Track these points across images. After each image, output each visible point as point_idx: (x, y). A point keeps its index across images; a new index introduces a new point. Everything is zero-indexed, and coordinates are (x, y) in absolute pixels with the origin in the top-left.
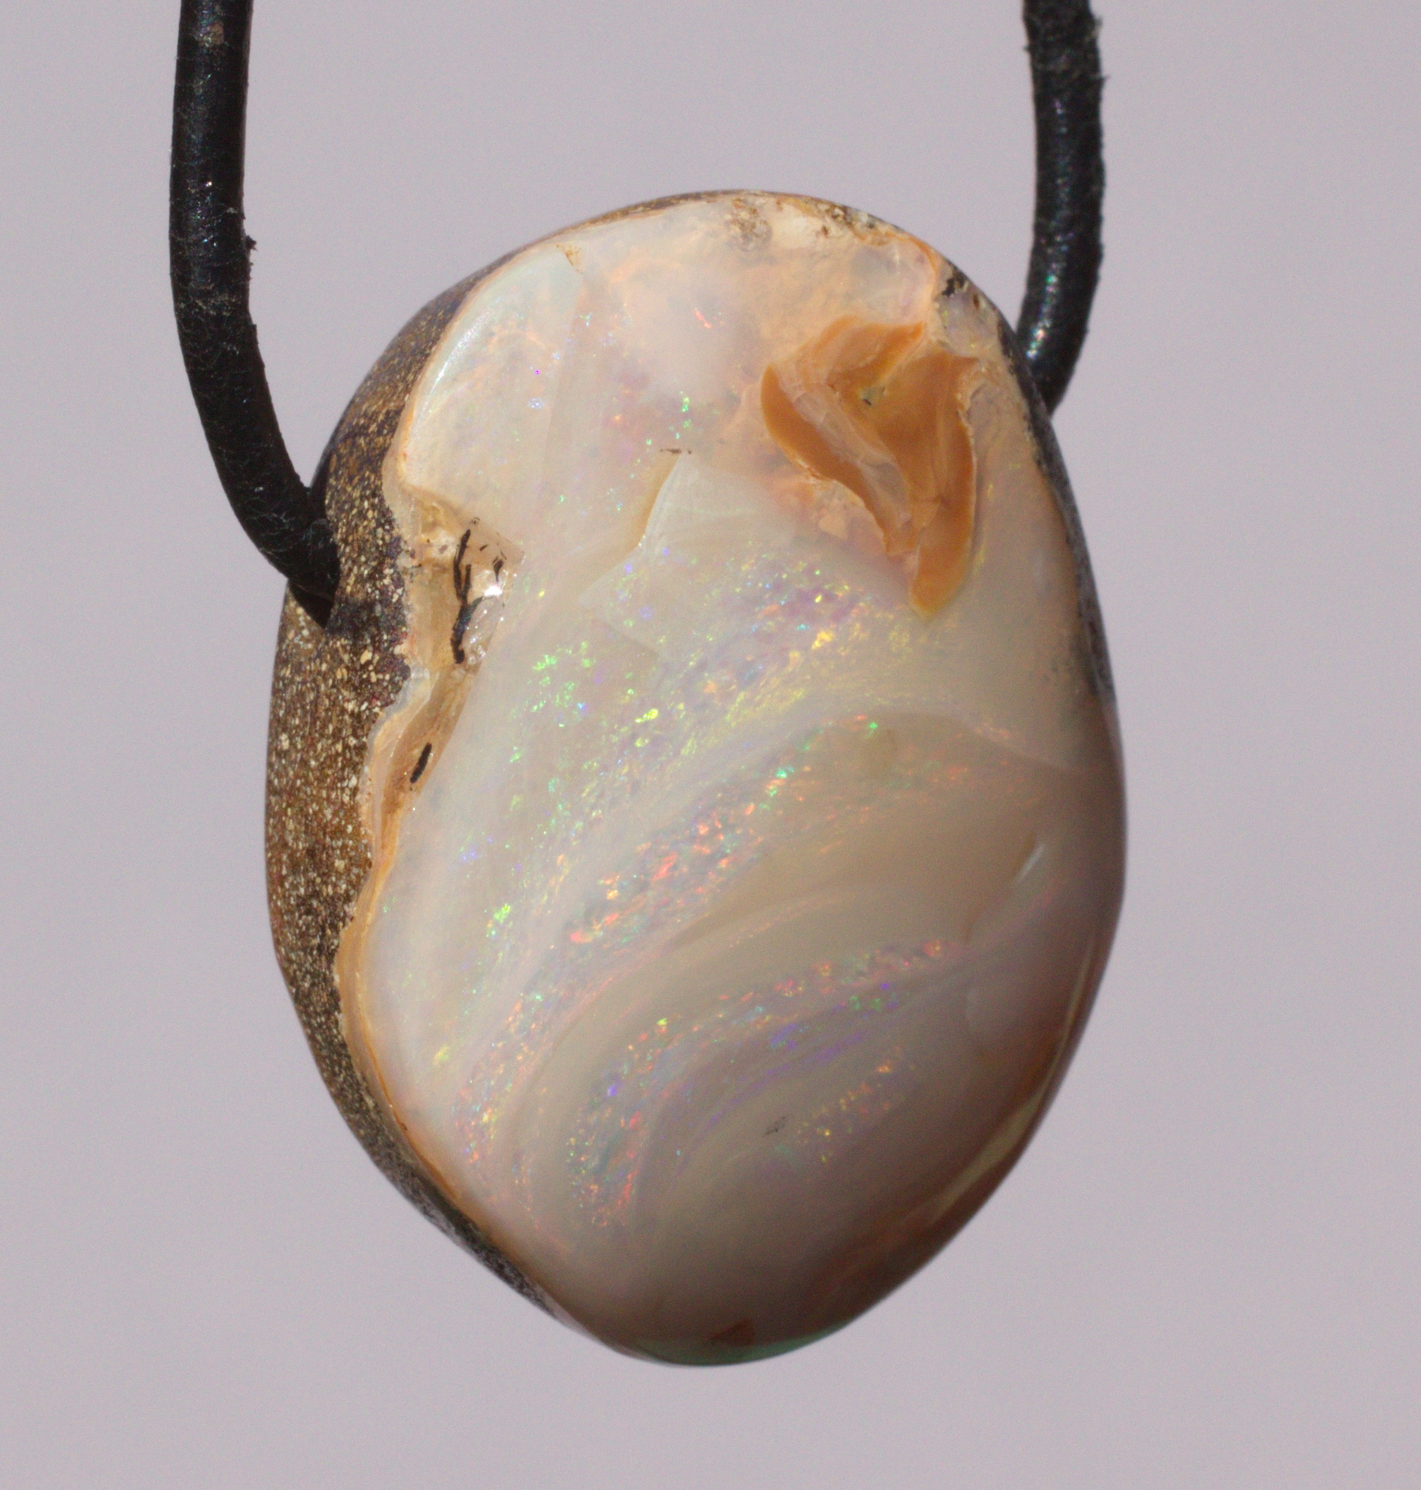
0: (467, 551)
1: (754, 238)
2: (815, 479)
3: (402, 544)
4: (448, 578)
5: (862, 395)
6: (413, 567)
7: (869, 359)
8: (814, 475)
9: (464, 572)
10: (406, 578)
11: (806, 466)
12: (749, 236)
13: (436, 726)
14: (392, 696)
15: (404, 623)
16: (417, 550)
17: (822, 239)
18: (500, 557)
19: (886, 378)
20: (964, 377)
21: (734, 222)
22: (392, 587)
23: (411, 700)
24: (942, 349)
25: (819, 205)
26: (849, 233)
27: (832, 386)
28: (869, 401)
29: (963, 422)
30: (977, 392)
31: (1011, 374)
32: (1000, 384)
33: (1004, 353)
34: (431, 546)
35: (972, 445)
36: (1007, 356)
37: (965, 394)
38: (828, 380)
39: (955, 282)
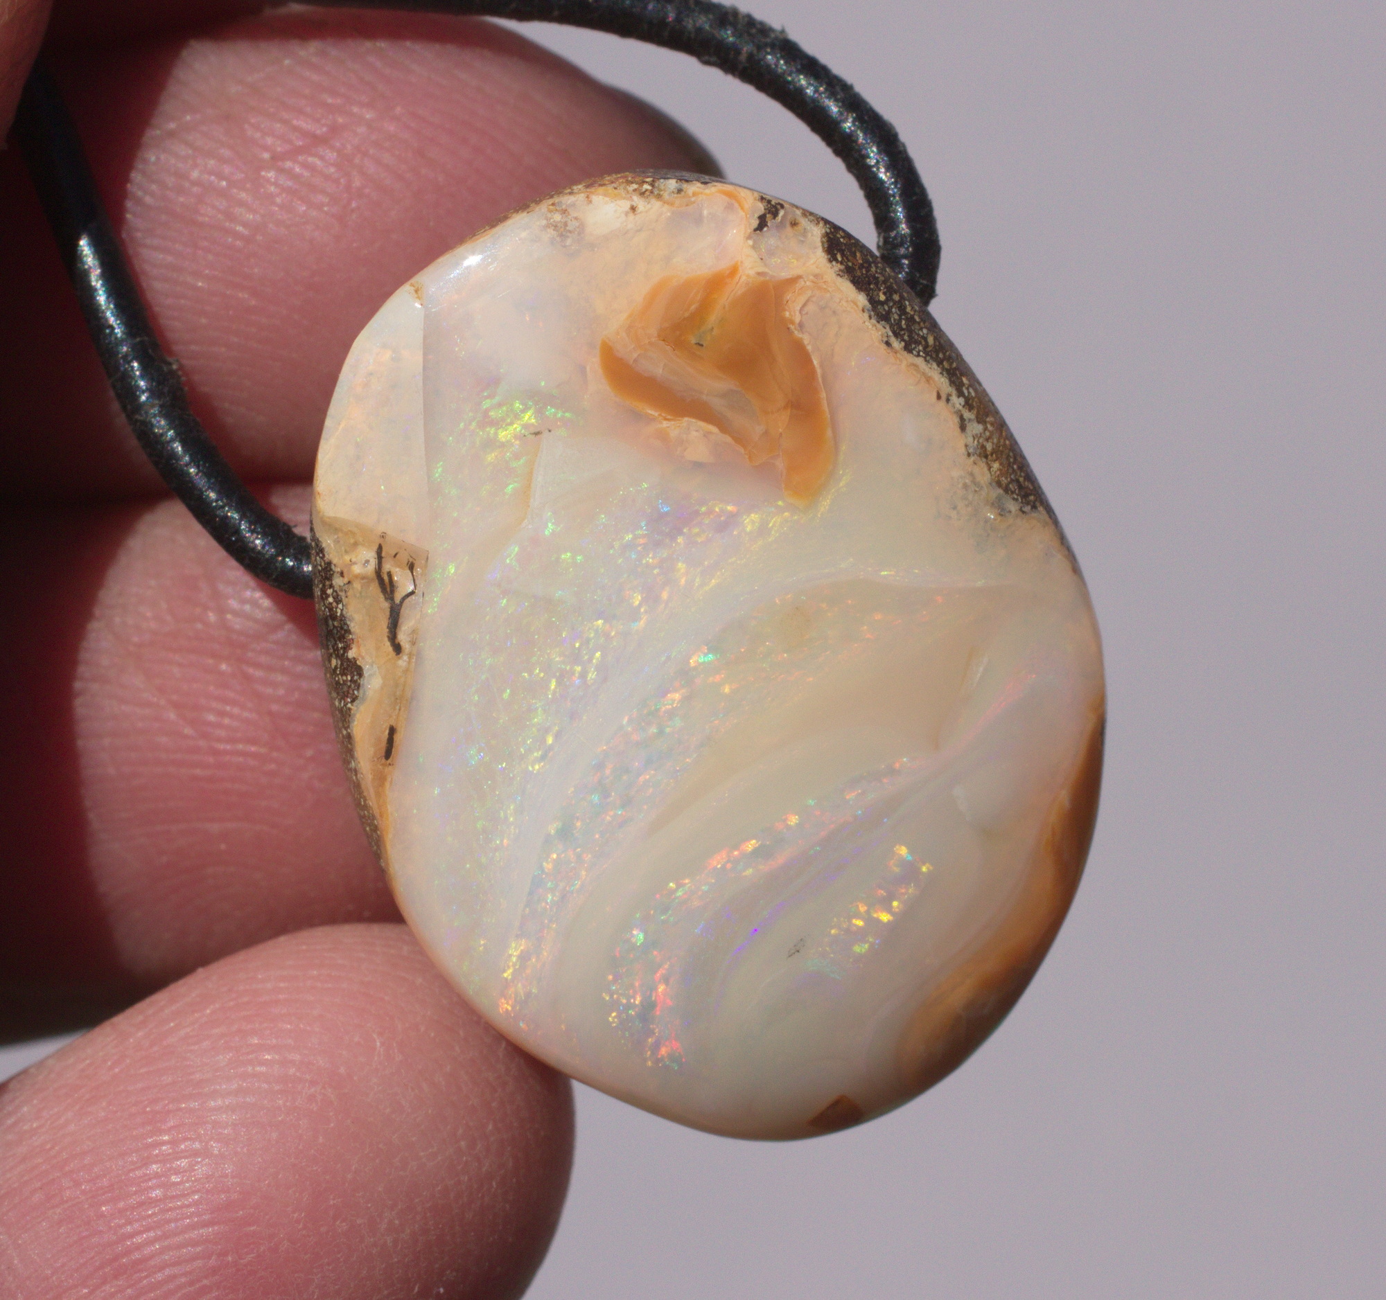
0: (383, 560)
1: (569, 234)
2: (667, 422)
3: (333, 567)
4: (374, 588)
5: (693, 341)
6: (344, 585)
7: (693, 307)
8: (665, 419)
9: (386, 578)
10: (342, 594)
11: (656, 414)
12: (564, 233)
13: (398, 707)
14: (356, 692)
15: (348, 632)
16: (345, 570)
17: (631, 216)
18: (411, 560)
19: (713, 318)
20: (789, 296)
21: (548, 226)
22: (334, 604)
23: (370, 693)
24: (762, 279)
25: (628, 187)
26: (656, 205)
27: (664, 340)
28: (701, 343)
29: (797, 334)
30: (805, 305)
31: (841, 277)
32: (830, 289)
33: (830, 261)
34: (355, 563)
35: (810, 351)
36: (834, 263)
37: (793, 310)
38: (659, 336)
39: (768, 216)
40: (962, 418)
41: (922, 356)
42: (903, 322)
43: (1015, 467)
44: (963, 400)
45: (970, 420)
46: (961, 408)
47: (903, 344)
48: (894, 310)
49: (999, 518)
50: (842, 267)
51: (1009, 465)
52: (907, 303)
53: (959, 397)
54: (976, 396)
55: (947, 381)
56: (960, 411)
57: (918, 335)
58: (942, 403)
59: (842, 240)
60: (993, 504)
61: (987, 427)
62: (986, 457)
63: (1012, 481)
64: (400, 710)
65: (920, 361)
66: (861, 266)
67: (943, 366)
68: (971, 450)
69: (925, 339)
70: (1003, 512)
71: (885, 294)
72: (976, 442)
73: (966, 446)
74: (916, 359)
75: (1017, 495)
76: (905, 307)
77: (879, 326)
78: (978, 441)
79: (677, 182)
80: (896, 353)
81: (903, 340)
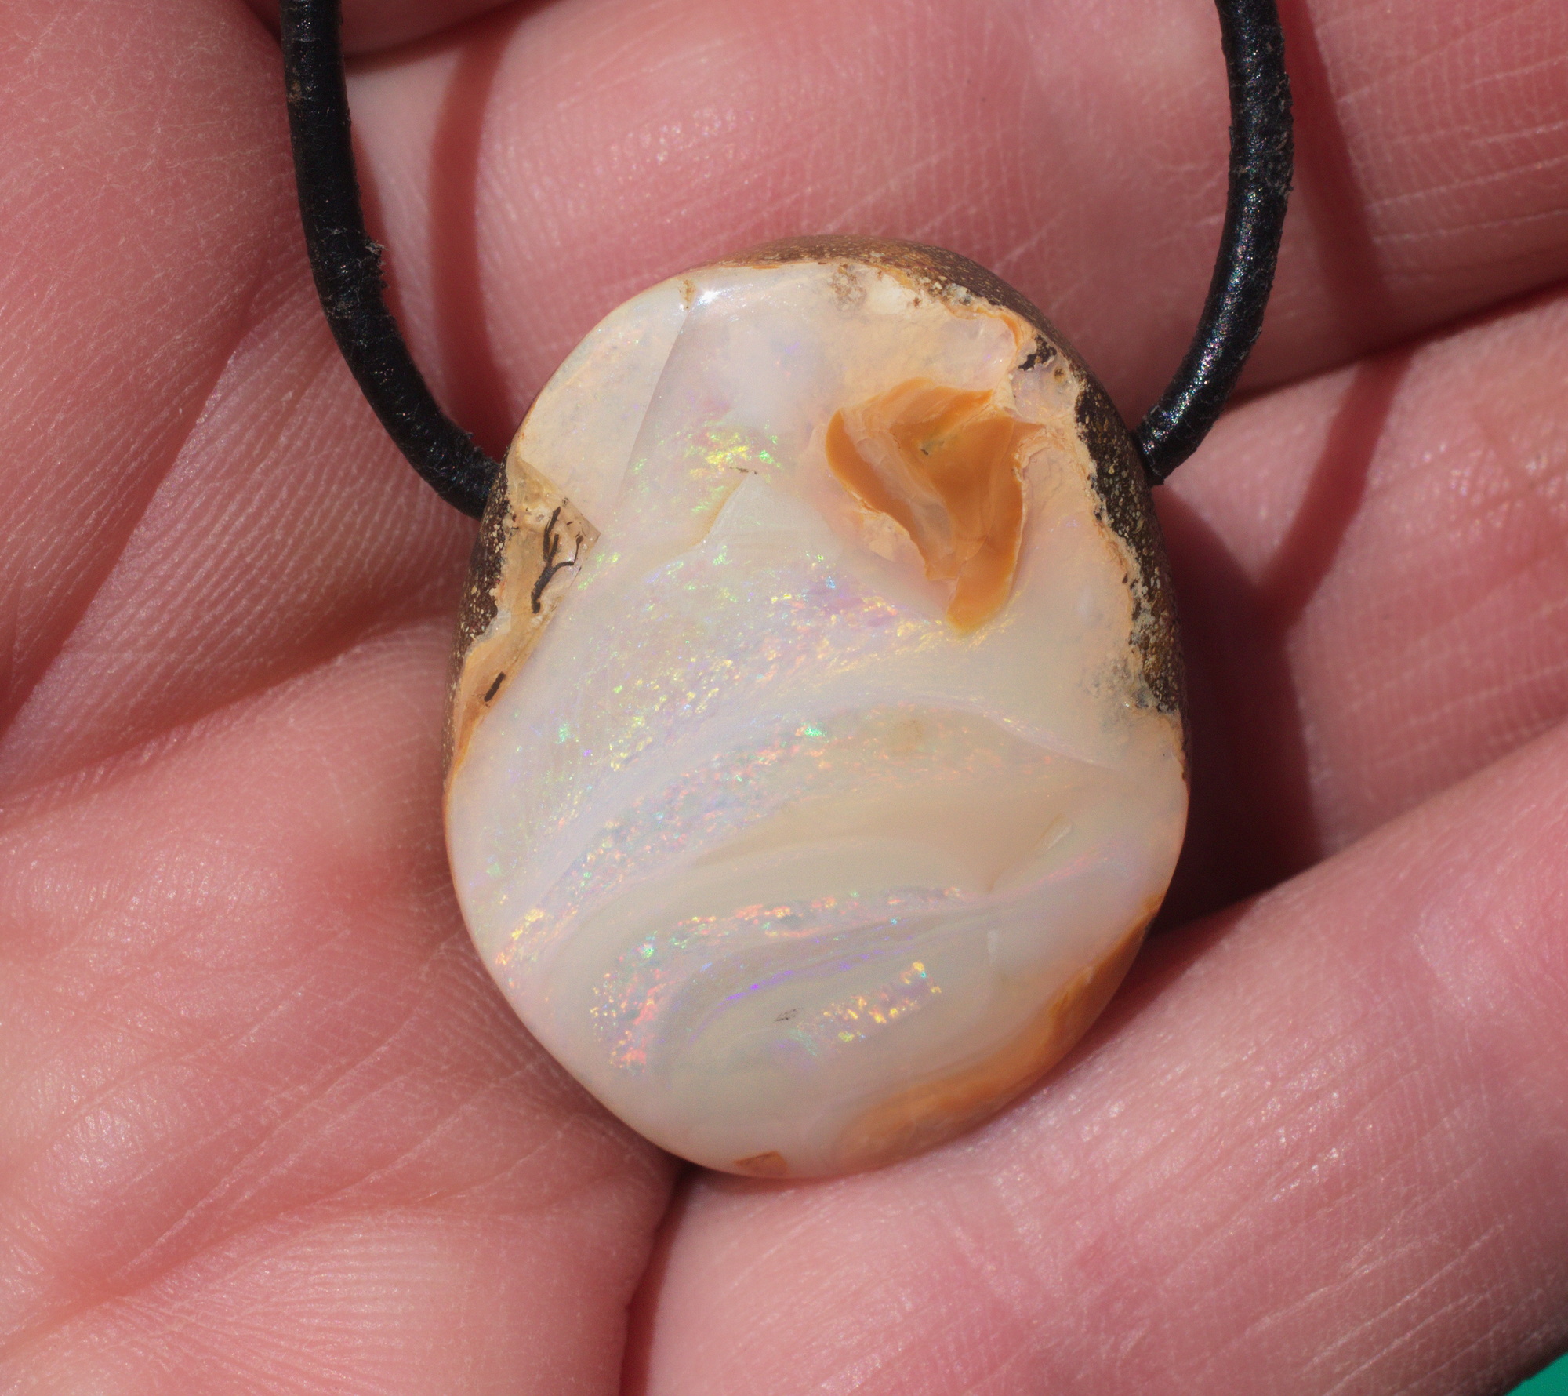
0: (557, 522)
1: (848, 300)
2: (866, 510)
3: (509, 507)
4: (538, 543)
5: (920, 446)
6: (512, 528)
7: (934, 416)
8: (866, 506)
9: (552, 538)
10: (507, 536)
11: (859, 498)
12: (844, 298)
13: (515, 658)
14: (483, 628)
15: (499, 572)
16: (518, 516)
17: (912, 307)
18: (581, 534)
19: (947, 434)
20: (1025, 440)
21: (833, 285)
22: (496, 541)
23: (495, 635)
24: (1007, 415)
25: (920, 278)
26: (939, 306)
27: (894, 435)
28: (927, 451)
29: (1019, 479)
30: (1036, 454)
31: (1081, 439)
32: (1066, 448)
33: (1077, 421)
34: (530, 514)
35: (1023, 497)
36: (1080, 424)
37: (1024, 455)
38: (891, 429)
39: (1038, 357)
40: (1138, 606)
41: (1126, 538)
42: (1122, 500)
43: (1169, 665)
44: (1147, 589)
45: (1145, 610)
46: (1141, 596)
47: (1113, 520)
48: (1117, 486)
49: (1135, 709)
50: (1086, 430)
51: (1165, 662)
52: (1133, 482)
53: (1144, 585)
54: (1160, 589)
55: (1139, 567)
56: (1140, 599)
57: (1131, 516)
58: (1125, 587)
59: (1097, 403)
60: (1134, 693)
61: (1158, 621)
62: (1146, 648)
63: (1161, 677)
64: (516, 661)
65: (1121, 542)
66: (1104, 435)
67: (1141, 553)
68: (1134, 639)
69: (1135, 521)
70: (1140, 703)
71: (1115, 468)
72: (1142, 632)
73: (1132, 633)
74: (1119, 538)
75: (1160, 692)
76: (1129, 486)
77: (1097, 498)
78: (1144, 633)
79: (967, 292)
80: (1102, 527)
81: (1114, 517)
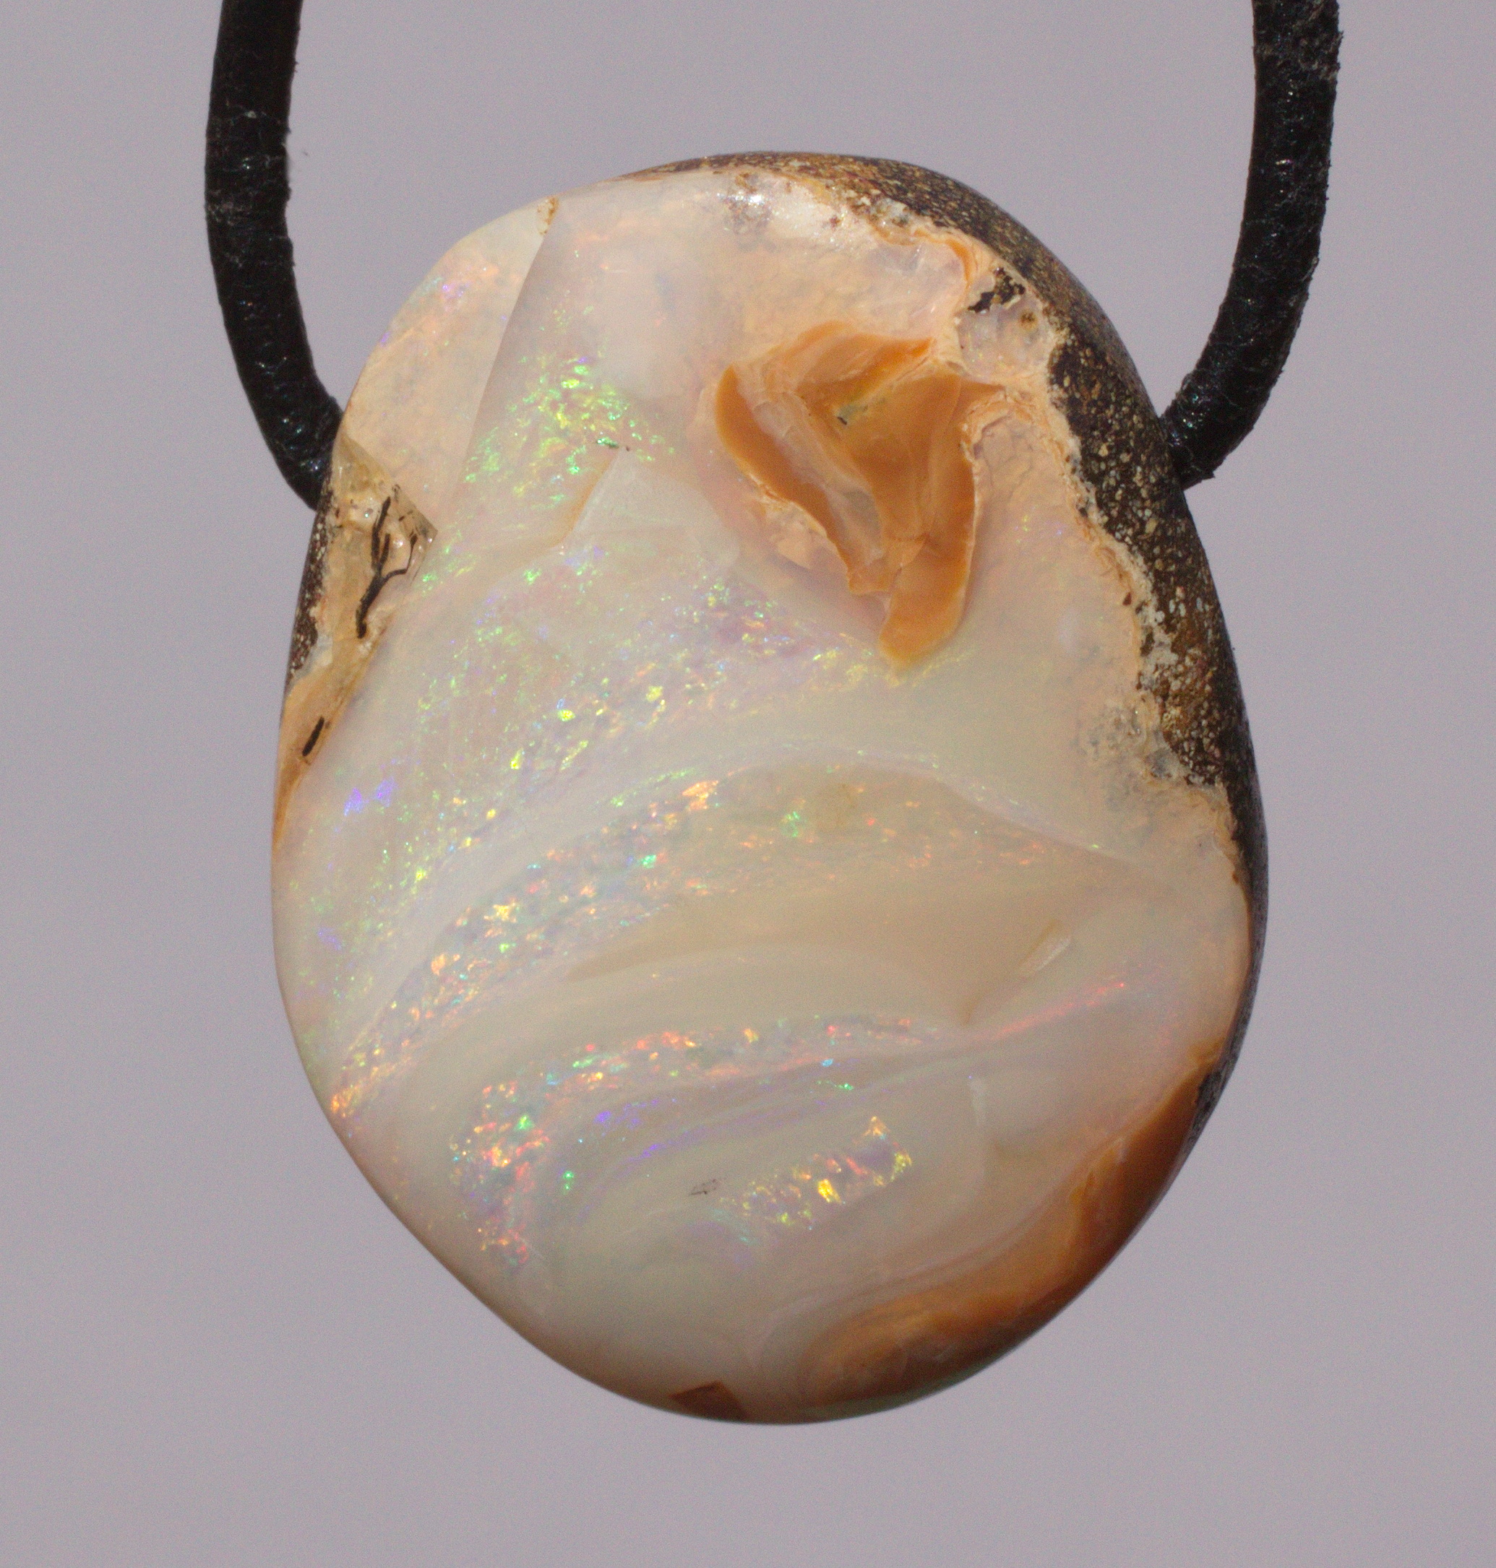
0: (387, 518)
1: (745, 220)
2: (769, 498)
3: (332, 500)
4: (366, 546)
5: (837, 411)
6: (336, 527)
7: (854, 372)
8: (768, 493)
9: (382, 540)
11: (759, 483)
13: (340, 699)
14: (302, 659)
15: (319, 583)
16: (342, 510)
17: (829, 227)
18: (416, 532)
19: (872, 396)
20: (976, 406)
21: (724, 201)
22: (318, 544)
23: (315, 668)
24: (952, 371)
25: (843, 191)
26: (865, 228)
27: (802, 398)
28: (847, 420)
29: (968, 457)
30: (994, 424)
31: (1057, 407)
32: (1034, 418)
33: (1051, 382)
34: (355, 507)
36: (1056, 387)
37: (975, 425)
38: (799, 390)
39: (995, 296)
40: (1150, 638)
41: (1127, 543)
42: (1120, 492)
43: (1204, 722)
44: (1163, 615)
45: (1161, 644)
46: (1154, 625)
47: (1106, 519)
48: (1113, 473)
49: (1149, 778)
50: (1065, 396)
51: (1197, 718)
52: (1139, 469)
53: (1158, 610)
54: (1185, 617)
55: (1150, 585)
56: (1151, 628)
57: (1135, 515)
58: (1128, 611)
59: (1083, 361)
60: (1148, 757)
61: (1184, 660)
62: (1165, 697)
63: (1190, 739)
64: (342, 702)
65: (1121, 550)
66: (1093, 403)
67: (1153, 565)
68: (1145, 682)
69: (1143, 523)
70: (1158, 770)
71: (1109, 448)
72: (1157, 674)
73: (1140, 674)
74: (1116, 543)
75: (1190, 758)
76: (1133, 474)
77: (1082, 487)
78: (1161, 674)
79: (905, 210)
80: (1089, 527)
81: (1109, 515)
